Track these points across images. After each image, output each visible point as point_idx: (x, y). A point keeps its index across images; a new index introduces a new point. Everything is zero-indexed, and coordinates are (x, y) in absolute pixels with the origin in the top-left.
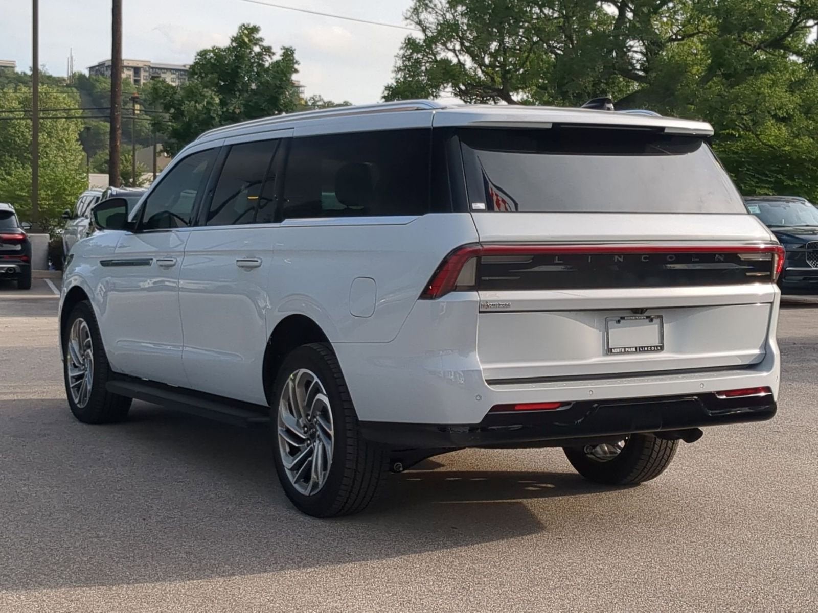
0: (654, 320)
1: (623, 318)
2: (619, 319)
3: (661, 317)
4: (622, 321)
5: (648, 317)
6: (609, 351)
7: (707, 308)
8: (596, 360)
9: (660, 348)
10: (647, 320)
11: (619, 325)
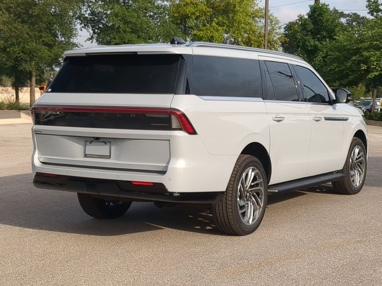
0: (107, 144)
1: (92, 141)
2: (91, 141)
3: (110, 142)
4: (92, 143)
5: (104, 142)
6: (86, 156)
7: (129, 140)
8: (80, 159)
9: (109, 157)
10: (104, 143)
11: (91, 144)
